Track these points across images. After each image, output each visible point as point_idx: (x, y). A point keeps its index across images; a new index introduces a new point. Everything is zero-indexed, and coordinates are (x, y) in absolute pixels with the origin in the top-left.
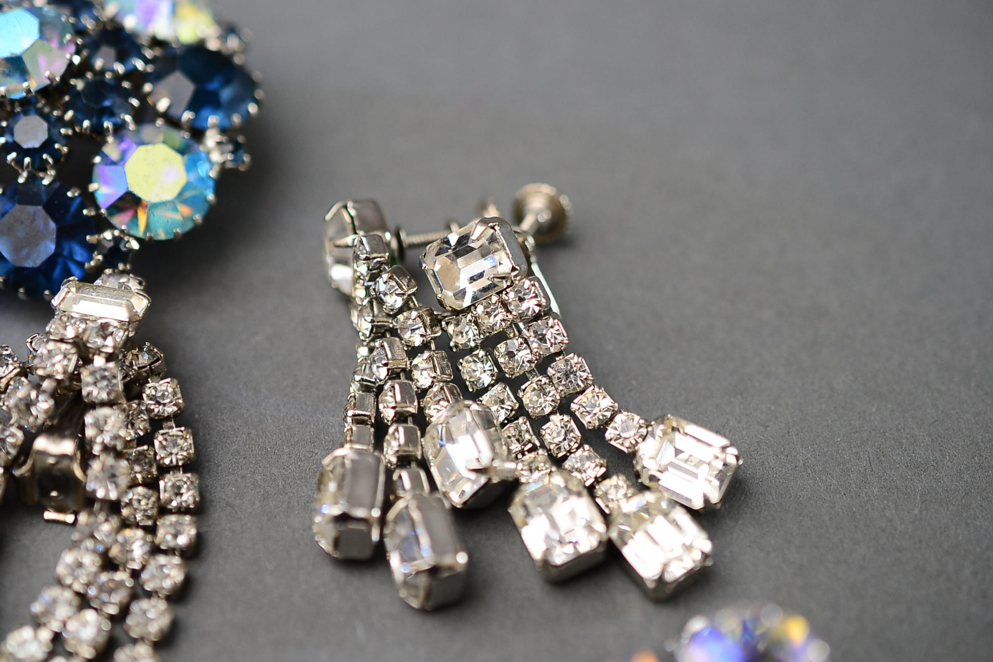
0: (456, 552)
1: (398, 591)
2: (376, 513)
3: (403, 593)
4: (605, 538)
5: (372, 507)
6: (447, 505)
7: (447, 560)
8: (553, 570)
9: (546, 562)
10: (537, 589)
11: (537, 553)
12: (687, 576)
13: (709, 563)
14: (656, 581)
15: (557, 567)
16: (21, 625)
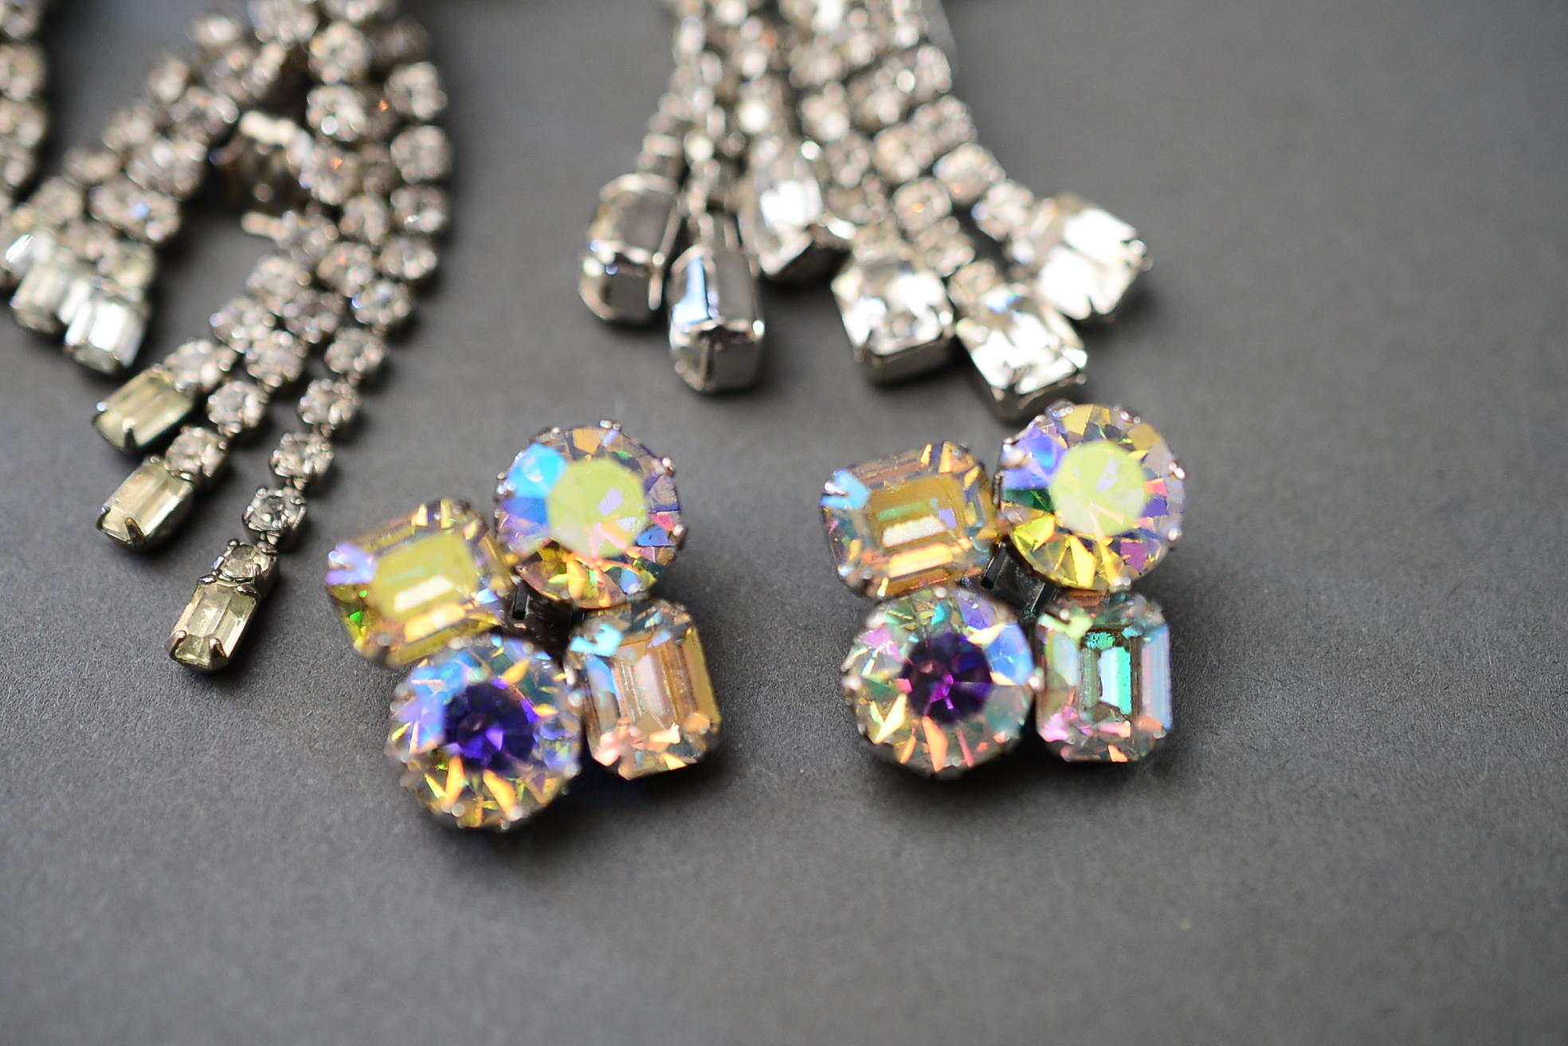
0: (754, 320)
1: (673, 363)
2: (659, 260)
3: (680, 368)
4: (949, 334)
5: (655, 250)
6: (753, 269)
7: (740, 325)
8: (876, 362)
9: (868, 352)
10: (854, 388)
11: (858, 336)
12: (1048, 390)
13: (1080, 380)
14: (1004, 390)
15: (882, 357)
16: (198, 337)
